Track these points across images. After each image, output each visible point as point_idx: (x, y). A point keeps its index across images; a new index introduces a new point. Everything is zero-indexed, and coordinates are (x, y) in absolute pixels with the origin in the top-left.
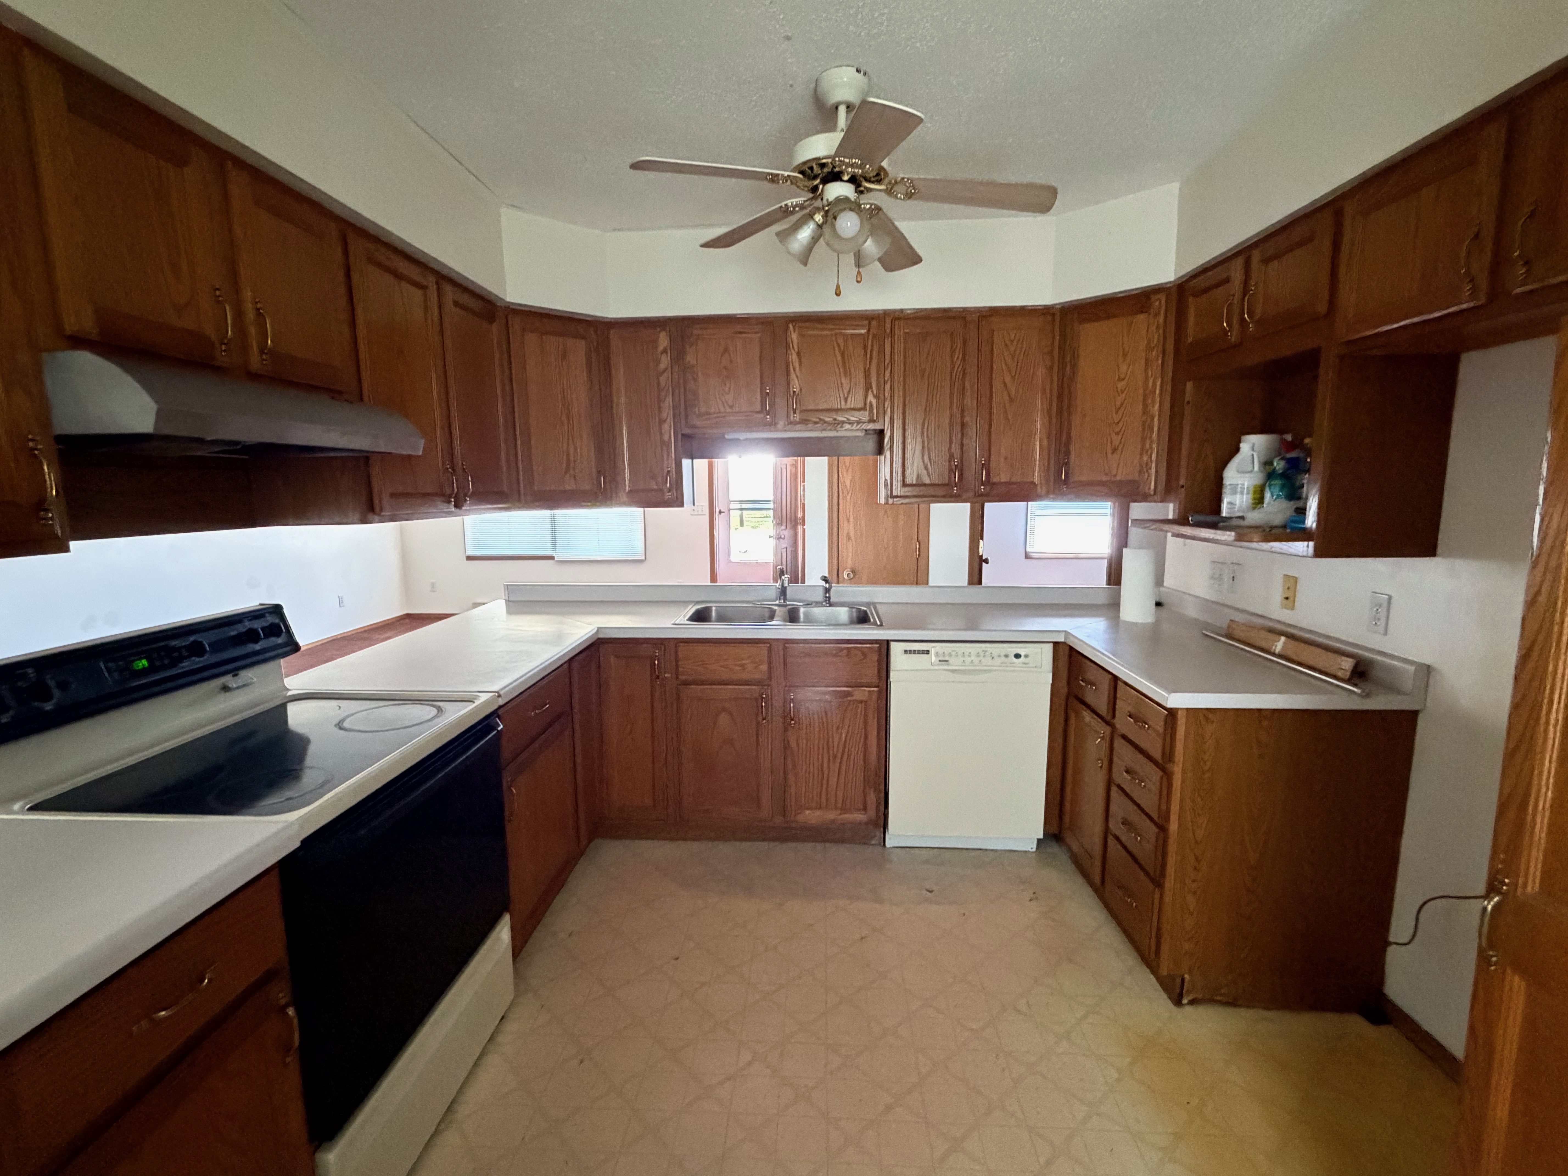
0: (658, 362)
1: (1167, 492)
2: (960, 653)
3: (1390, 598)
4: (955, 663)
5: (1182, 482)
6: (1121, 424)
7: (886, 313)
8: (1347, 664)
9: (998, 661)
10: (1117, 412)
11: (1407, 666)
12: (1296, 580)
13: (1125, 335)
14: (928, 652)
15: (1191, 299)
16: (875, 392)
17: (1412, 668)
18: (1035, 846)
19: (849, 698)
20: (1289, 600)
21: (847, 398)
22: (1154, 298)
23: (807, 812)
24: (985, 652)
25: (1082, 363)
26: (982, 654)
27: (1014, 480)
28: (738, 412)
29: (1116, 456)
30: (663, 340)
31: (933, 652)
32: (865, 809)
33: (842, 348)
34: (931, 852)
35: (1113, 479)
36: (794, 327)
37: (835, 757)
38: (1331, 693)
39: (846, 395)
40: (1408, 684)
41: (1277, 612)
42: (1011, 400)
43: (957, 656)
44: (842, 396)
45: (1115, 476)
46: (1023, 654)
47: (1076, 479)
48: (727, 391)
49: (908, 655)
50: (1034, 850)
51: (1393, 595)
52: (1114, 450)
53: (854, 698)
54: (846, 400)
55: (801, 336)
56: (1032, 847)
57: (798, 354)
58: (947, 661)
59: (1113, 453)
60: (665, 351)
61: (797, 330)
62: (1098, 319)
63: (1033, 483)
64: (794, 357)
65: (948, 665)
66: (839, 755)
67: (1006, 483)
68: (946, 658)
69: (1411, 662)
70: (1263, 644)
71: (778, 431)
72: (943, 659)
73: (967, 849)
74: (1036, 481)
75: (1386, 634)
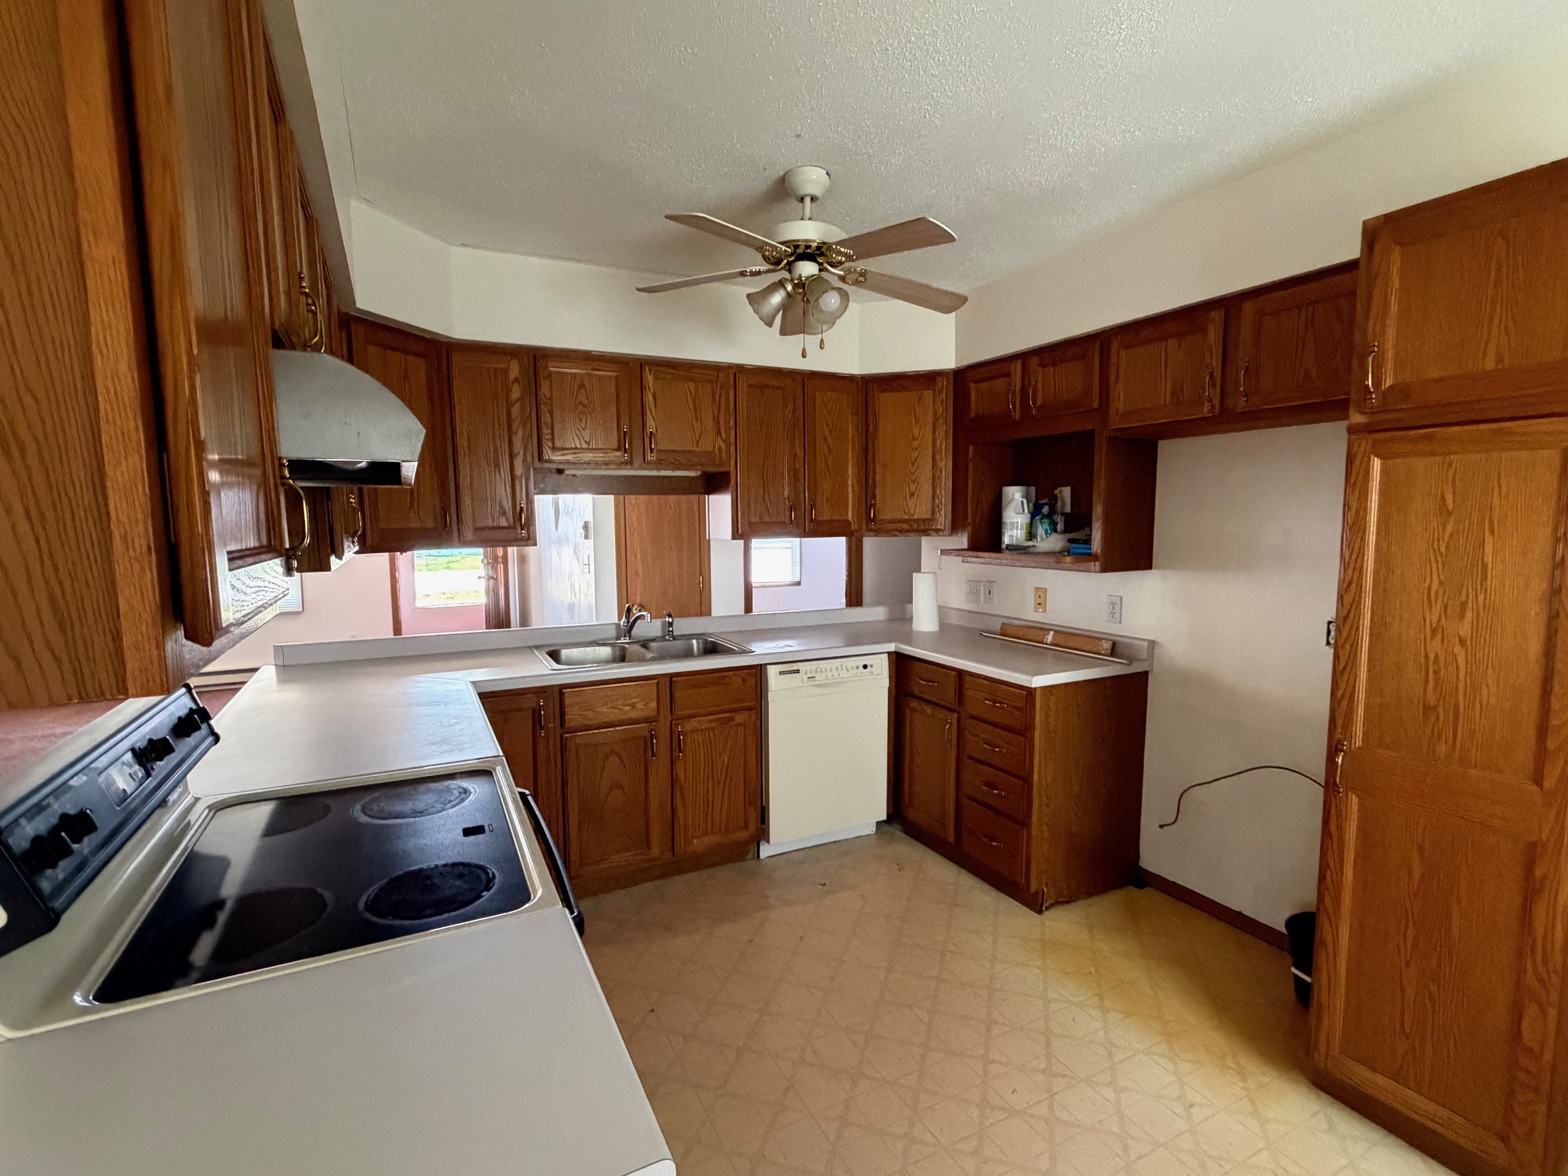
0: (508, 392)
1: (955, 527)
2: (824, 670)
3: (1121, 598)
4: (820, 677)
5: (969, 520)
6: (916, 473)
7: (729, 367)
8: (1107, 645)
9: (852, 672)
10: (913, 465)
11: (1142, 643)
12: (1045, 590)
13: (916, 404)
14: (798, 671)
15: (972, 385)
16: (724, 437)
17: (1146, 644)
18: (874, 829)
19: (731, 723)
20: (1040, 604)
21: (698, 441)
22: (939, 379)
23: (695, 841)
24: (841, 666)
25: (881, 424)
26: (839, 667)
27: (834, 518)
28: (596, 449)
29: (914, 500)
30: (515, 369)
31: (802, 671)
32: (746, 826)
33: (693, 395)
34: (801, 853)
35: (911, 517)
36: (650, 370)
37: (719, 783)
38: (1107, 665)
39: (697, 438)
40: (1144, 654)
41: (1032, 615)
42: (830, 452)
43: (821, 672)
44: (694, 440)
45: (913, 515)
46: (869, 665)
47: (881, 518)
48: (584, 427)
49: (783, 676)
50: (874, 832)
51: (1123, 595)
52: (912, 495)
53: (735, 722)
54: (697, 443)
55: (656, 378)
56: (872, 830)
57: (654, 397)
58: (814, 677)
59: (910, 498)
60: (516, 380)
61: (652, 372)
62: (893, 390)
63: (848, 521)
64: (649, 398)
65: (815, 681)
66: (722, 781)
67: (828, 521)
68: (813, 675)
69: (1145, 640)
70: (1038, 639)
71: (635, 469)
72: (812, 676)
73: (825, 844)
74: (850, 518)
75: (1120, 622)
